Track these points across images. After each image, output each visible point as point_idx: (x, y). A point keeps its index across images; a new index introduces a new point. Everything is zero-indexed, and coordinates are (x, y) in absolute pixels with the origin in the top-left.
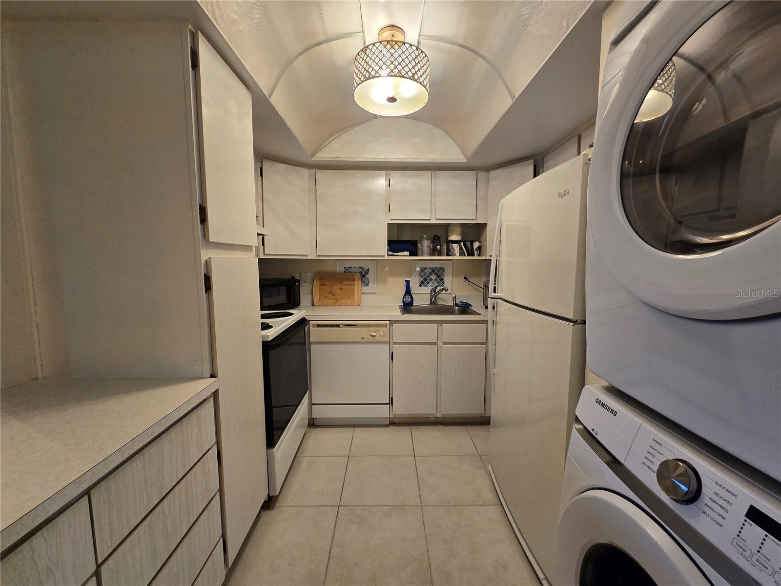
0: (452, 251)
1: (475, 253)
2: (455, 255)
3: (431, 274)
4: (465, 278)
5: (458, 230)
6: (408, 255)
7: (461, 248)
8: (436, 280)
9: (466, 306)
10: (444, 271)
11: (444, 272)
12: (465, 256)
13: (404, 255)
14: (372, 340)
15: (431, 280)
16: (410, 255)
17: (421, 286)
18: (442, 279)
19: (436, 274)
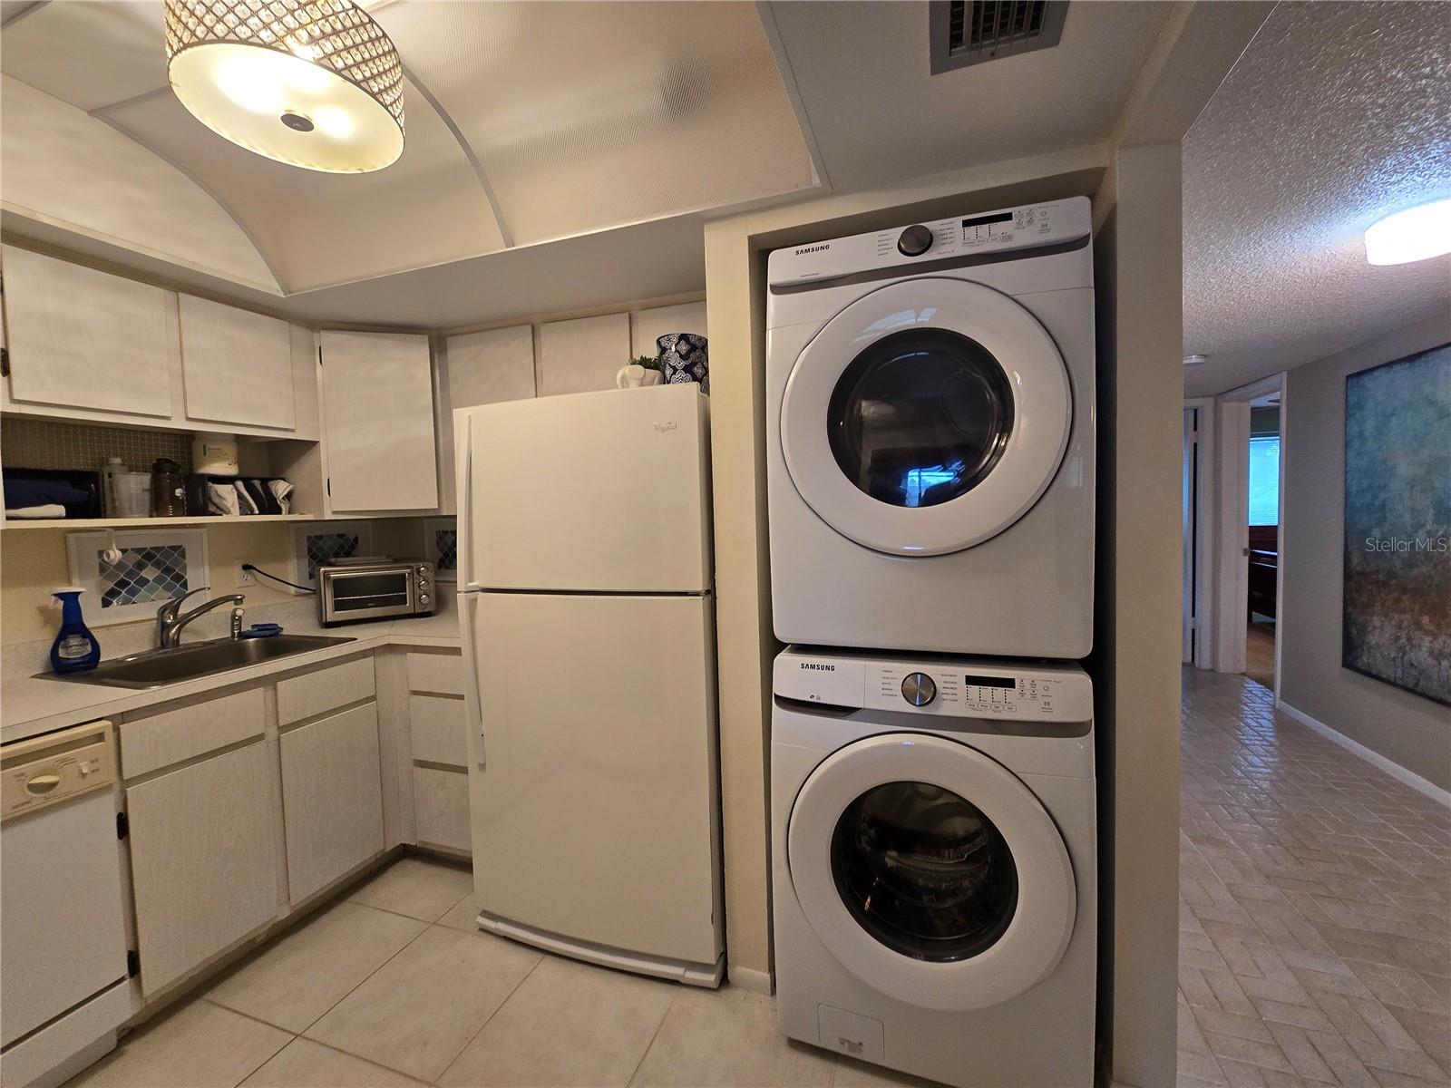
0: (216, 500)
1: (283, 507)
2: (228, 512)
3: (140, 566)
4: (247, 567)
5: (231, 450)
6: (64, 514)
7: (240, 496)
8: (159, 580)
9: (272, 632)
10: (183, 555)
11: (185, 558)
12: (252, 513)
13: (50, 517)
14: (39, 800)
15: (143, 582)
16: (70, 515)
17: (106, 603)
18: (180, 579)
19: (158, 564)
